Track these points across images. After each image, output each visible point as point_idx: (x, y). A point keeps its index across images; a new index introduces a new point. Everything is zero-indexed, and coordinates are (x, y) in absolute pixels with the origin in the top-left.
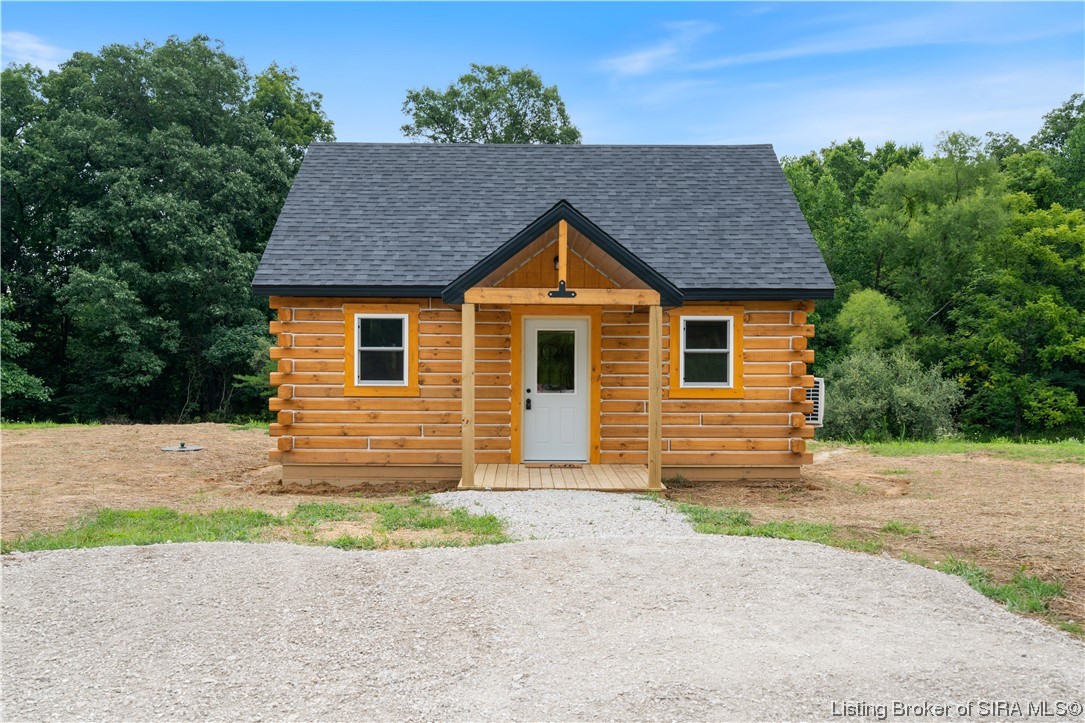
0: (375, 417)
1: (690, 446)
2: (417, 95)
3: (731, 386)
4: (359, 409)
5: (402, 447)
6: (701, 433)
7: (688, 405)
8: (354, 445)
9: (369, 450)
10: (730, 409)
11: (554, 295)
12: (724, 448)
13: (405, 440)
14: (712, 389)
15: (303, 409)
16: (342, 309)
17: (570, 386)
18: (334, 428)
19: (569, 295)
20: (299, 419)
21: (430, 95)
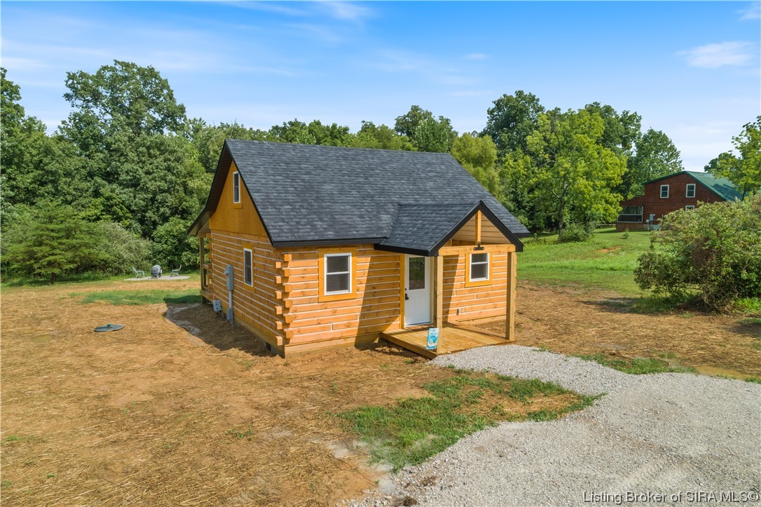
0: (335, 312)
1: (472, 309)
2: (74, 75)
3: (488, 279)
4: (326, 308)
5: (349, 327)
6: (477, 303)
7: (472, 290)
8: (323, 329)
9: (331, 331)
10: (487, 290)
11: (476, 249)
12: (485, 309)
13: (350, 323)
14: (481, 281)
15: (296, 312)
16: (316, 252)
17: (424, 287)
18: (314, 321)
19: (482, 249)
20: (295, 318)
21: (83, 75)
